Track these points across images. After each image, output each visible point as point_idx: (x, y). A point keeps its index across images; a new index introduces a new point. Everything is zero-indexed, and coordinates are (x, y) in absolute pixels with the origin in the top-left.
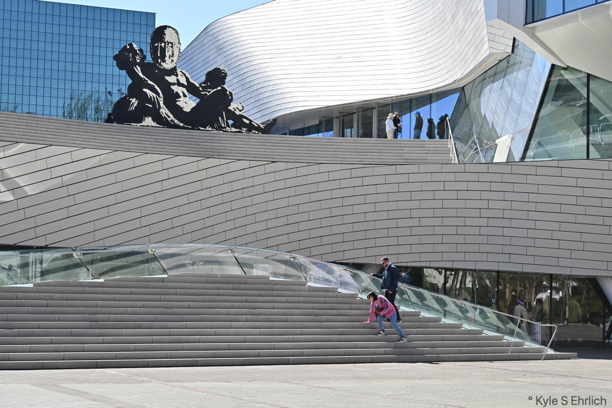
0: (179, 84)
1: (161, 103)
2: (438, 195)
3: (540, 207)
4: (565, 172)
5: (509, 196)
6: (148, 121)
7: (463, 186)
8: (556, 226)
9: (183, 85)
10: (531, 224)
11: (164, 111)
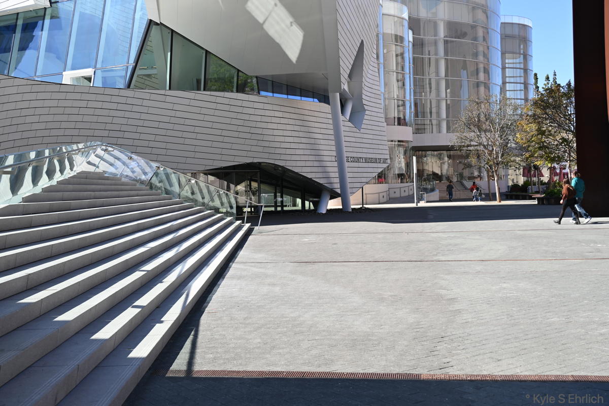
2: (82, 111)
3: (146, 124)
4: (168, 99)
5: (128, 115)
7: (99, 105)
8: (152, 137)
10: (136, 136)
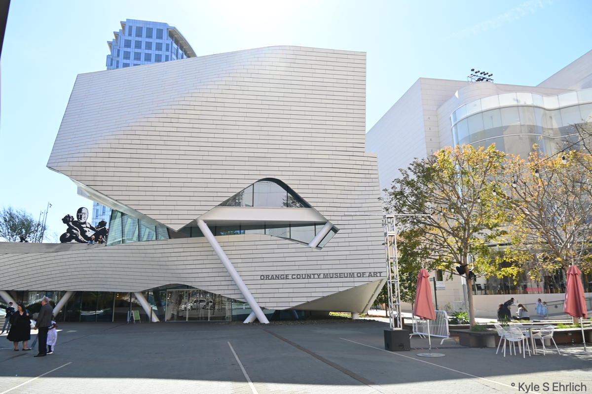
0: (87, 227)
1: (79, 235)
6: (74, 241)
9: (88, 228)
11: (80, 237)
